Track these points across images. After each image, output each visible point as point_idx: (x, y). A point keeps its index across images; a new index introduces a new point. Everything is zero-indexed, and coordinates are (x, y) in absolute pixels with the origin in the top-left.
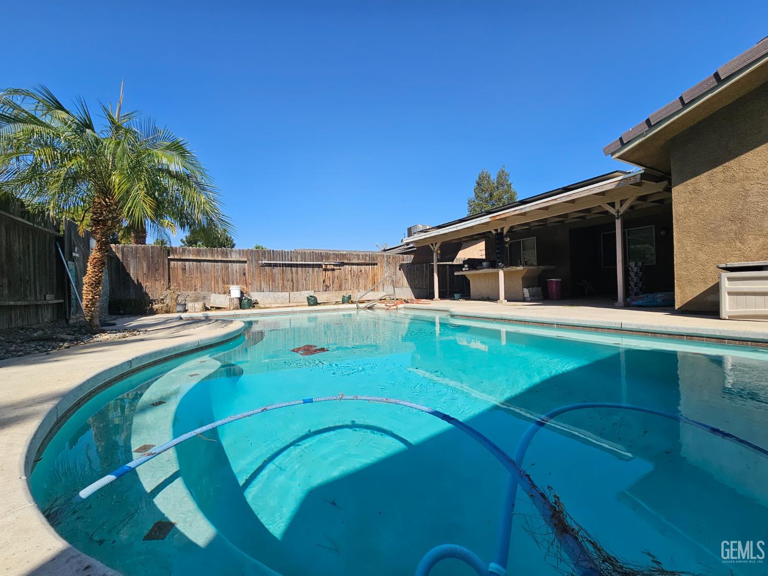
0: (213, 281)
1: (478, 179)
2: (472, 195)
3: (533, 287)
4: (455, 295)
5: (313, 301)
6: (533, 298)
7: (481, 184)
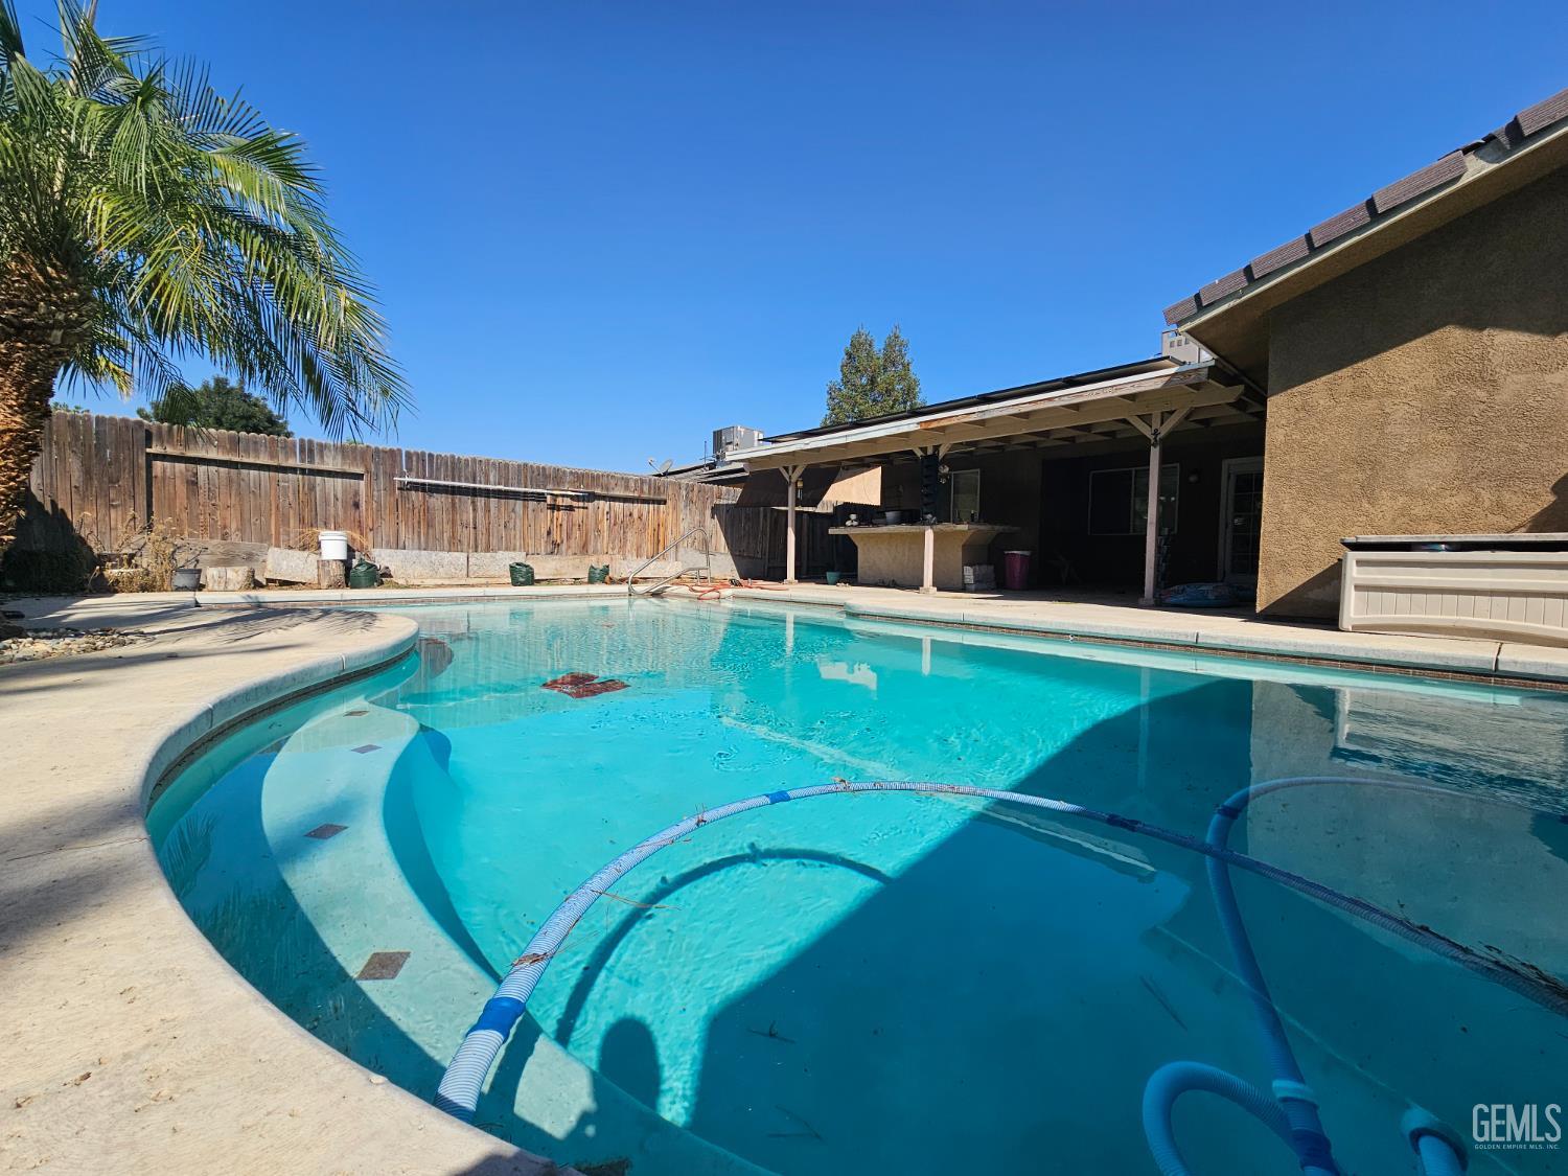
0: (273, 517)
1: (849, 346)
2: (838, 378)
3: (980, 564)
4: (828, 574)
5: (522, 576)
6: (985, 586)
7: (854, 356)
